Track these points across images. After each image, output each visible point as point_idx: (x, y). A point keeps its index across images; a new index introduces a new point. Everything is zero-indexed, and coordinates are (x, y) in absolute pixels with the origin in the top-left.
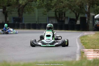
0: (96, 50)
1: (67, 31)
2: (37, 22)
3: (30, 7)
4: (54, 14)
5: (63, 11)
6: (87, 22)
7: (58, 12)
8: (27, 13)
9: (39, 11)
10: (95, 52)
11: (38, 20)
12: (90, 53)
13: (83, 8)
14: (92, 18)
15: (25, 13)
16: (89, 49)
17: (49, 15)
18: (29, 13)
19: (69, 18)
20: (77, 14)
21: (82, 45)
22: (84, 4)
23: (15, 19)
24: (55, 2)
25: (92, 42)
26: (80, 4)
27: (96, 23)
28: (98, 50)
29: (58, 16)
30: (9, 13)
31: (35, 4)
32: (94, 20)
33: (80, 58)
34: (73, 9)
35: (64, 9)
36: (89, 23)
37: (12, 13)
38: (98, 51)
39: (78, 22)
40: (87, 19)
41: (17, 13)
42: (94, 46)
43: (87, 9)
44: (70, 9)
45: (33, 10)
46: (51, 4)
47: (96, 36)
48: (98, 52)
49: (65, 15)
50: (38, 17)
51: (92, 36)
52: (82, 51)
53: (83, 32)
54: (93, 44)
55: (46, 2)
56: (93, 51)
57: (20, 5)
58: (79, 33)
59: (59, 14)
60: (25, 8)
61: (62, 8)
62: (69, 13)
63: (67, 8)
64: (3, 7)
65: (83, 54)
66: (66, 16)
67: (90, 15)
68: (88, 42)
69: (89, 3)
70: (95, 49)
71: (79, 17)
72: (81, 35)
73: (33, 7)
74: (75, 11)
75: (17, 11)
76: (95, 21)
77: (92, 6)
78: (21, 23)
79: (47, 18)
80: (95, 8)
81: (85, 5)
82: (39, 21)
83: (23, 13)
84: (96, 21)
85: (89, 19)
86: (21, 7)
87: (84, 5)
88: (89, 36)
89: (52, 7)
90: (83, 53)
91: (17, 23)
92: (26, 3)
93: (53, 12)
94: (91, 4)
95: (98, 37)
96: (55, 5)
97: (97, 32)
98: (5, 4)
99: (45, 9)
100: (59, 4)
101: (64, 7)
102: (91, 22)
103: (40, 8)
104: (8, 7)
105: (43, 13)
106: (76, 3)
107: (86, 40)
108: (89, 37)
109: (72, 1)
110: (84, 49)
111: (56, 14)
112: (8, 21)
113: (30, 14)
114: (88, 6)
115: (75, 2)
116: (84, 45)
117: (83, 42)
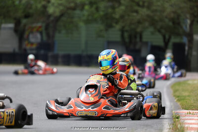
3: (69, 20)
5: (139, 30)
6: (186, 53)
7: (127, 31)
8: (64, 32)
11: (86, 47)
12: (190, 118)
13: (179, 24)
15: (60, 32)
16: (190, 110)
17: (108, 38)
18: (68, 33)
19: (150, 44)
20: (167, 37)
21: (176, 100)
22: (181, 16)
24: (121, 12)
25: (196, 96)
26: (172, 15)
33: (169, 129)
34: (158, 27)
35: (140, 26)
36: (191, 55)
40: (187, 48)
41: (44, 32)
43: (186, 26)
44: (152, 27)
45: (77, 27)
46: (114, 15)
49: (141, 37)
50: (87, 41)
51: (196, 82)
52: (174, 115)
55: (103, 11)
57: (49, 16)
59: (130, 37)
60: (61, 23)
63: (147, 24)
64: (15, 19)
65: (177, 120)
66: (144, 40)
67: (192, 39)
68: (189, 96)
69: (192, 14)
71: (170, 44)
74: (163, 31)
75: (43, 29)
81: (184, 19)
82: (88, 49)
83: (57, 32)
85: (190, 48)
86: (52, 21)
87: (182, 18)
88: (190, 82)
89: (115, 21)
90: (178, 118)
91: (42, 52)
92: (63, 12)
94: (195, 17)
96: (122, 17)
98: (20, 14)
100: (129, 15)
101: (139, 22)
104: (24, 21)
105: (97, 34)
106: (165, 14)
108: (189, 84)
109: (156, 11)
110: (179, 109)
111: (122, 36)
112: (25, 49)
113: (70, 35)
114: (189, 22)
116: (179, 100)
117: (178, 95)
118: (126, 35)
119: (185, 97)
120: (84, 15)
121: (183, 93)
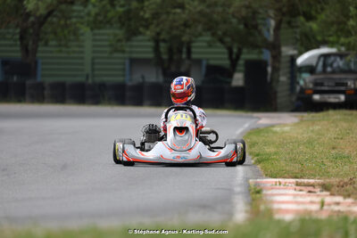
0: (306, 181)
2: (87, 77)
3: (62, 22)
4: (150, 50)
5: (185, 38)
6: (269, 77)
7: (164, 41)
8: (52, 43)
9: (98, 37)
10: (301, 190)
11: (93, 70)
13: (255, 27)
14: (289, 64)
15: (46, 44)
16: (280, 177)
17: (131, 52)
18: (60, 46)
19: (204, 63)
20: (235, 50)
21: (253, 161)
22: (259, 13)
24: (154, 6)
26: (244, 12)
27: (302, 83)
28: (311, 181)
29: (165, 57)
31: (82, 14)
32: (295, 70)
34: (220, 33)
35: (188, 30)
36: (278, 81)
38: (313, 186)
39: (238, 79)
40: (269, 69)
41: (18, 43)
42: (296, 167)
43: (268, 30)
44: (209, 33)
45: (75, 33)
46: (142, 13)
47: (301, 131)
48: (311, 189)
49: (189, 52)
50: (93, 59)
51: (286, 129)
52: (252, 187)
53: (256, 115)
54: (293, 160)
55: (122, 6)
56: (294, 186)
57: (28, 15)
58: (241, 117)
59: (170, 50)
60: (47, 28)
61: (182, 28)
62: (205, 44)
63: (200, 28)
65: (258, 195)
66: (194, 56)
67: (280, 53)
68: (275, 153)
69: (279, 10)
70: (301, 177)
71: (241, 62)
72: (246, 125)
73: (75, 24)
74: (228, 39)
75: (18, 37)
76: (298, 74)
77: (289, 23)
78: (29, 82)
79: (124, 64)
80: (297, 27)
81: (263, 19)
82: (96, 72)
83: (40, 43)
84: (300, 77)
85: (276, 70)
86: (33, 23)
87: (260, 16)
88: (277, 129)
89: (144, 23)
90: (258, 192)
91: (15, 78)
92: (51, 8)
93: (149, 40)
94: (284, 14)
95: (310, 134)
96: (156, 15)
97: (306, 115)
99: (118, 32)
100: (168, 13)
101: (186, 25)
102: (283, 79)
103: (99, 28)
105: (111, 46)
106: (231, 10)
107: (266, 144)
108: (275, 133)
109: (216, 4)
110: (261, 176)
111: (157, 49)
113: (64, 49)
114: (273, 23)
115: (229, 6)
116: (259, 162)
117: (257, 152)
118: (163, 47)
119: (270, 154)
120: (89, 14)
121: (266, 147)
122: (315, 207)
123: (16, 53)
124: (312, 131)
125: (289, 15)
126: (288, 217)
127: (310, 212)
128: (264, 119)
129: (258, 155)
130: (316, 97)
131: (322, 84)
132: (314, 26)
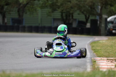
0: (110, 58)
1: (75, 36)
2: (39, 24)
3: (31, 6)
4: (60, 15)
5: (71, 12)
6: (98, 25)
7: (64, 13)
8: (28, 13)
10: (108, 61)
11: (41, 22)
12: (102, 62)
13: (94, 8)
14: (105, 21)
15: (26, 13)
16: (102, 57)
17: (54, 16)
18: (31, 14)
19: (77, 20)
20: (87, 16)
21: (93, 52)
22: (95, 4)
23: (14, 20)
25: (105, 49)
26: (90, 4)
27: (109, 27)
29: (65, 18)
30: (7, 13)
31: (38, 4)
32: (107, 23)
33: (91, 68)
34: (82, 10)
35: (72, 9)
36: (101, 26)
37: (10, 14)
38: (112, 60)
39: (88, 25)
40: (98, 22)
41: (17, 13)
42: (107, 54)
43: (98, 10)
44: (79, 10)
45: (36, 10)
46: (57, 4)
47: (108, 42)
49: (72, 16)
50: (41, 18)
51: (104, 41)
52: (93, 60)
53: (94, 37)
54: (106, 52)
55: (51, 1)
56: (106, 60)
57: (20, 4)
58: (89, 37)
59: (66, 16)
60: (26, 8)
63: (76, 9)
65: (95, 63)
66: (74, 18)
67: (102, 17)
68: (100, 49)
70: (109, 57)
71: (89, 20)
73: (35, 7)
74: (85, 12)
75: (17, 11)
77: (105, 7)
78: (20, 26)
80: (108, 9)
81: (97, 6)
84: (109, 25)
85: (100, 22)
86: (22, 7)
88: (101, 42)
89: (58, 7)
90: (95, 62)
91: (16, 25)
94: (103, 4)
96: (62, 4)
97: (110, 37)
98: (3, 3)
99: (49, 10)
100: (66, 4)
101: (72, 8)
102: (103, 25)
103: (43, 8)
104: (6, 7)
105: (47, 14)
106: (86, 3)
110: (96, 57)
111: (62, 15)
112: (6, 23)
114: (100, 7)
116: (95, 52)
117: (94, 49)
118: (64, 14)
119: (98, 50)
120: (40, 4)
121: (97, 47)
122: (113, 67)
123: (16, 16)
124: (112, 42)
125: (105, 5)
126: (105, 70)
127: (112, 68)
128: (97, 38)
129: (94, 50)
130: (114, 31)
131: (115, 27)
132: (113, 8)
